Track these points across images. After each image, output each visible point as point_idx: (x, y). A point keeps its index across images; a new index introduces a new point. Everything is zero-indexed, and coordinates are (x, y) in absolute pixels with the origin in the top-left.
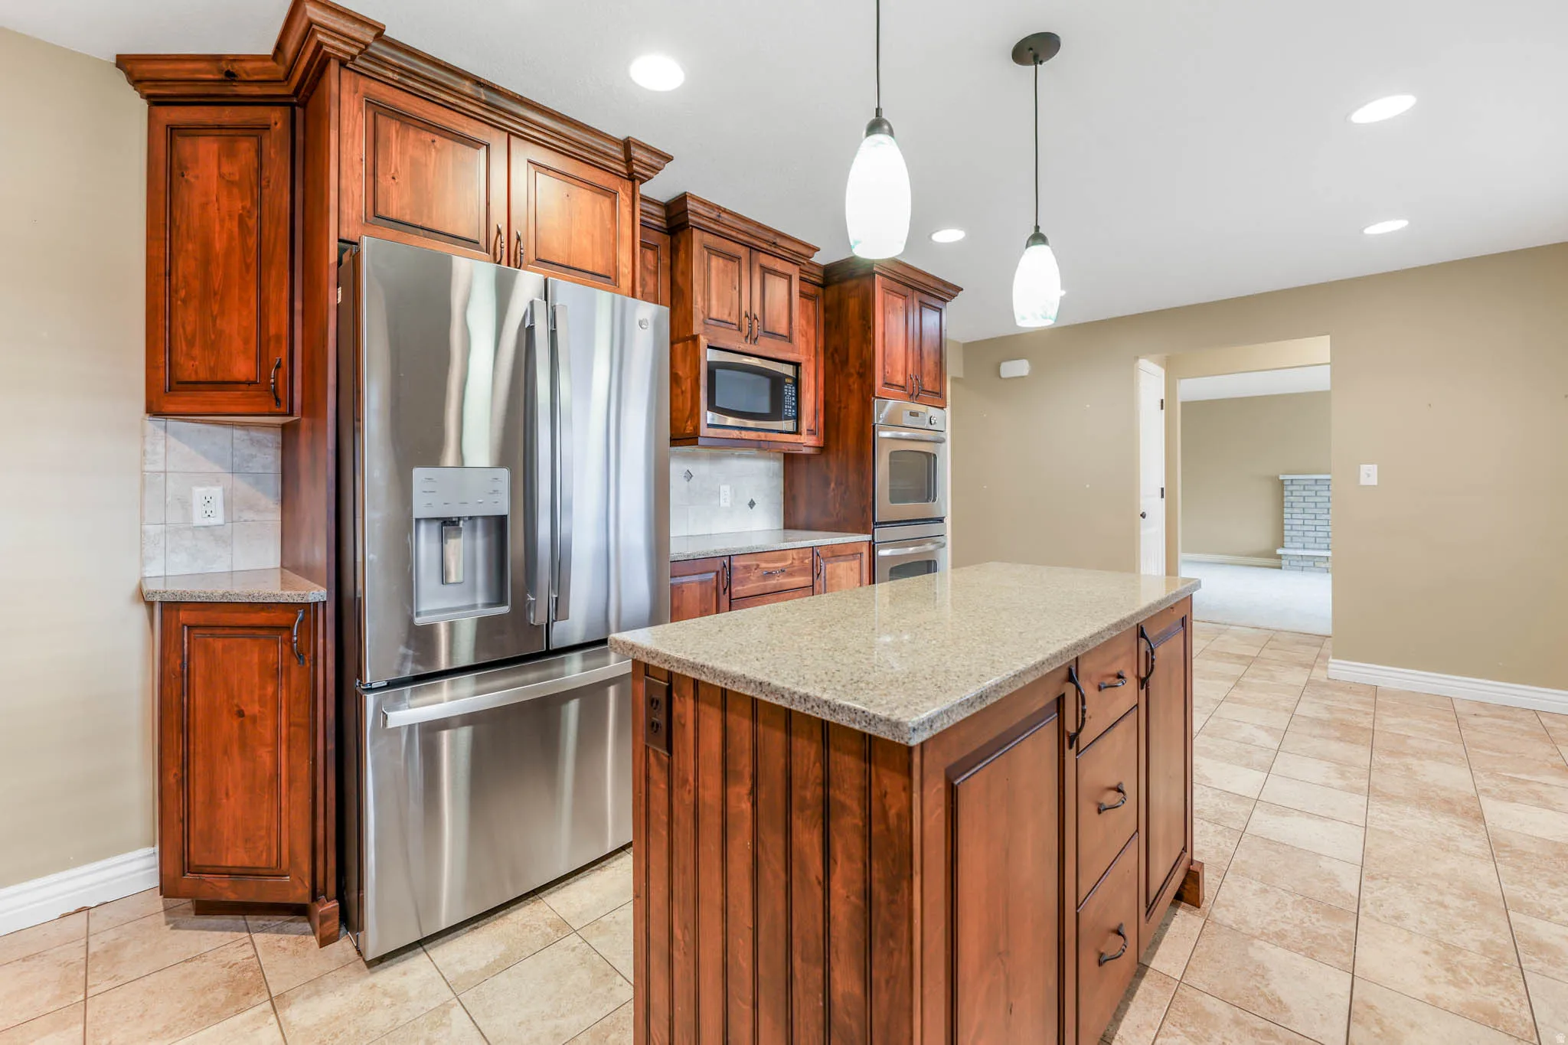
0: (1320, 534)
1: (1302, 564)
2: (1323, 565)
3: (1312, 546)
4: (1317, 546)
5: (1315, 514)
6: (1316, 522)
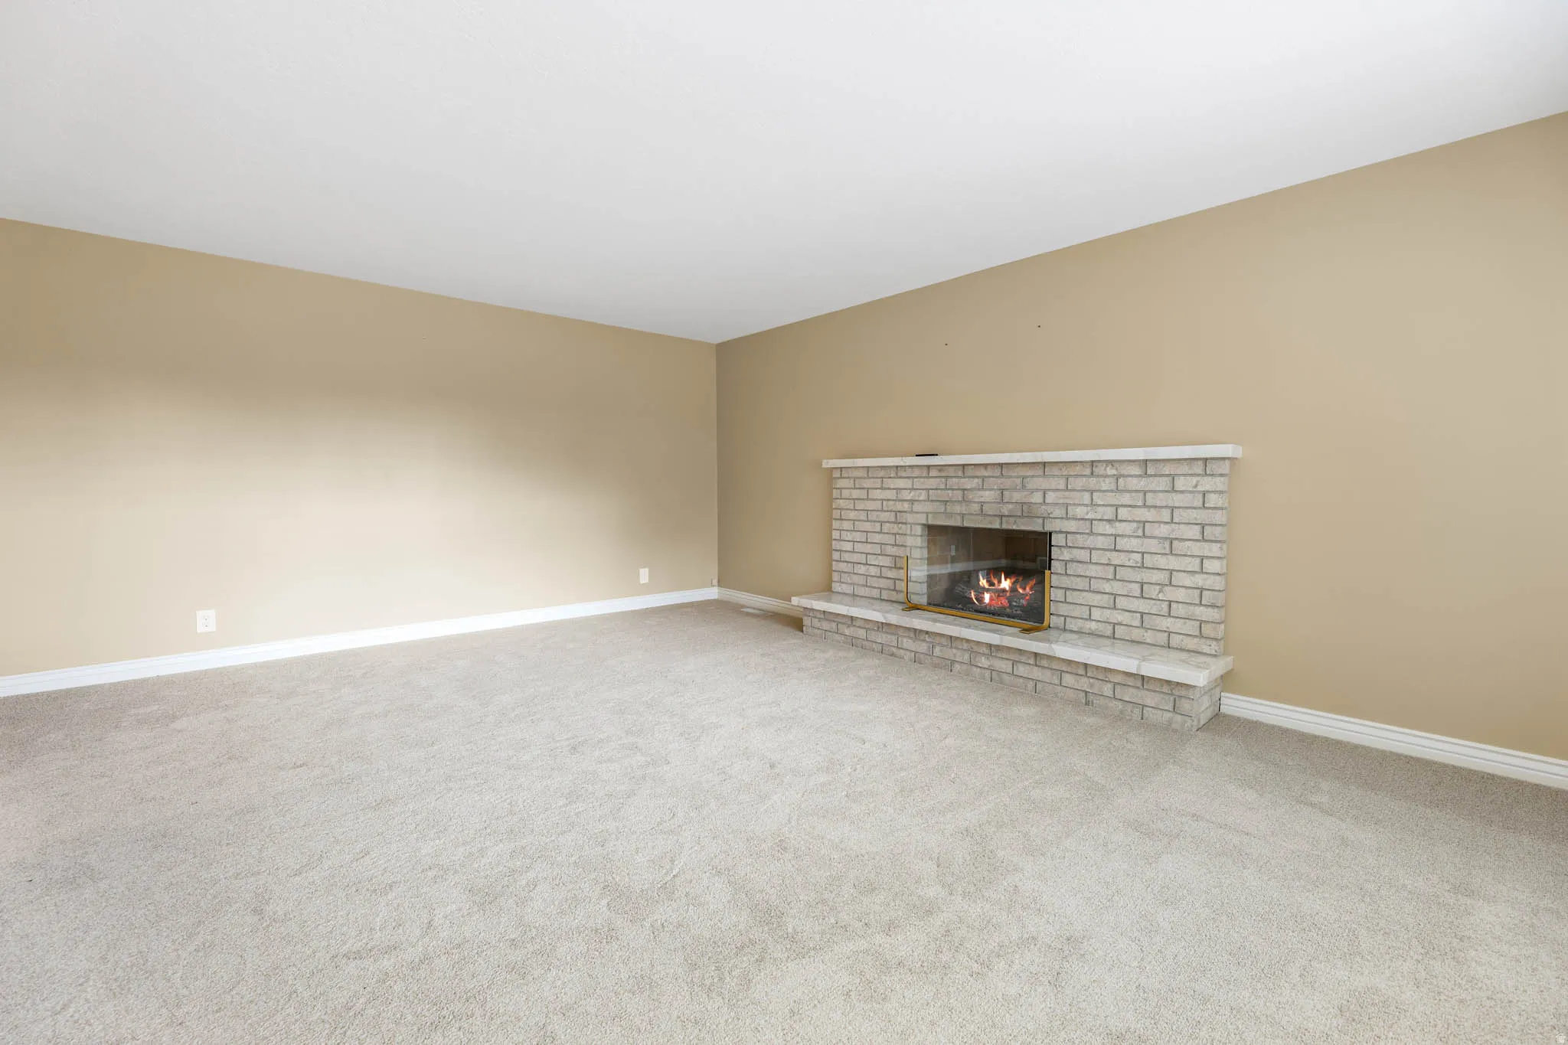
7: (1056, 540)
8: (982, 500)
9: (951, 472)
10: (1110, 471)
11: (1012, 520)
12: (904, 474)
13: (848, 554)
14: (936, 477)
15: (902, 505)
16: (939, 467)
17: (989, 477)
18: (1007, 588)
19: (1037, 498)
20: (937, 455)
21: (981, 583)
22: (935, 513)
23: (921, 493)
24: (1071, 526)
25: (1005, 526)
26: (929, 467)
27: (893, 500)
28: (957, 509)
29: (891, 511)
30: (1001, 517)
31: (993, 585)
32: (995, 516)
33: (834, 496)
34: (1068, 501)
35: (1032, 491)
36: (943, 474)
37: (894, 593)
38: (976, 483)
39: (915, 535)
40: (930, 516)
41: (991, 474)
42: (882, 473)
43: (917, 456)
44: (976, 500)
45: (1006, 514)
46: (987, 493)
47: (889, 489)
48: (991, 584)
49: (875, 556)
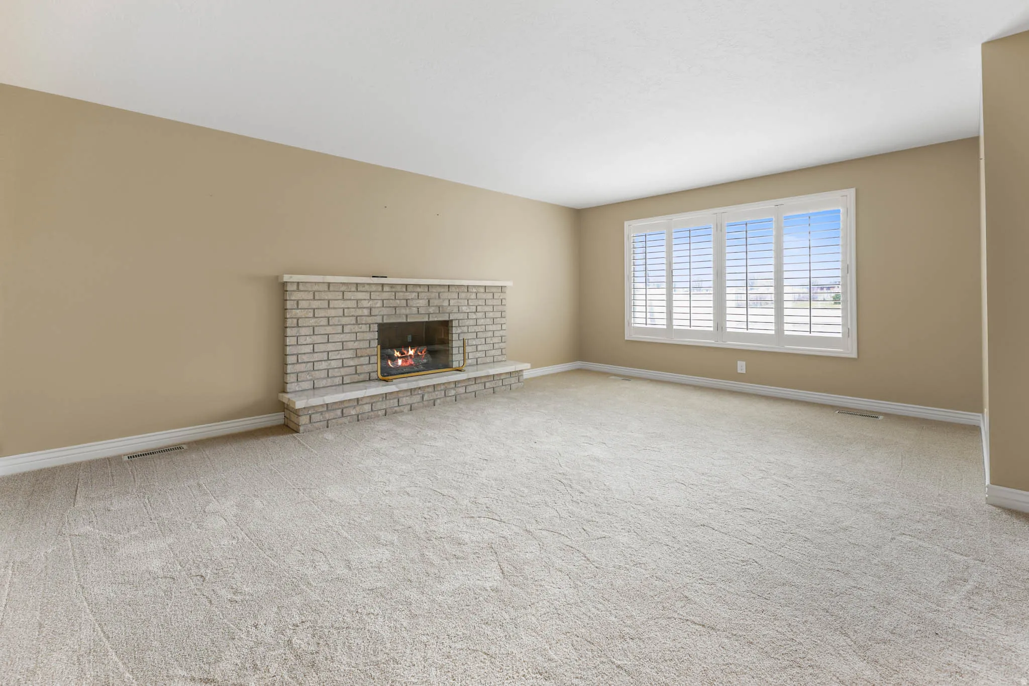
5: (328, 335)
7: (455, 323)
8: (418, 305)
9: (399, 289)
10: (474, 290)
11: (434, 315)
12: (363, 289)
13: (307, 355)
14: (389, 292)
15: (362, 311)
16: (391, 286)
17: (422, 292)
18: (412, 354)
19: (446, 303)
20: (386, 277)
21: (395, 355)
22: (388, 315)
23: (377, 302)
24: (460, 316)
25: (431, 319)
26: (383, 285)
27: (354, 308)
28: (403, 311)
29: (352, 316)
30: (429, 314)
31: (404, 354)
32: (425, 314)
33: (288, 307)
34: (459, 304)
35: (444, 300)
36: (394, 290)
37: (357, 376)
38: (414, 295)
39: (374, 331)
40: (385, 317)
41: (422, 291)
42: (343, 288)
43: (373, 277)
44: (415, 306)
45: (432, 312)
46: (421, 301)
47: (350, 300)
48: (402, 353)
49: (338, 352)
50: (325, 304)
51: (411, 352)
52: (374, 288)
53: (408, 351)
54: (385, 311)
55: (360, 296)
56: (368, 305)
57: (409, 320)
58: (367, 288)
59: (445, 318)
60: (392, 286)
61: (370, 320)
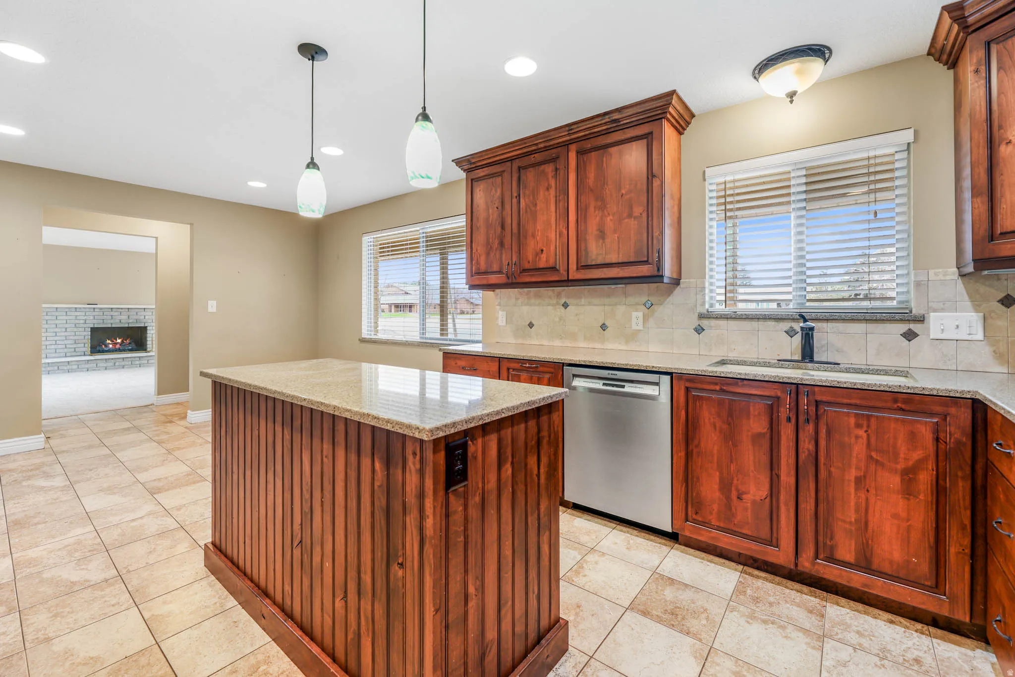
0: (60, 346)
1: (48, 369)
2: (65, 368)
3: (54, 355)
4: (56, 355)
5: (56, 332)
6: (56, 338)
7: (148, 328)
8: (120, 318)
9: (106, 310)
11: (134, 324)
12: (80, 310)
14: (98, 312)
15: (80, 321)
19: (142, 318)
20: (97, 304)
22: (98, 323)
23: (90, 317)
24: (153, 325)
26: (94, 308)
27: (74, 319)
29: (73, 323)
30: (128, 323)
35: (140, 315)
36: (102, 311)
38: (118, 313)
39: (87, 331)
40: (96, 324)
41: (124, 311)
42: (66, 310)
43: (87, 304)
44: (118, 319)
46: (123, 316)
47: (71, 315)
50: (55, 318)
51: (119, 341)
52: (88, 310)
53: (116, 340)
54: (95, 321)
55: (78, 314)
56: (84, 318)
57: (113, 326)
58: (83, 310)
59: (142, 325)
60: (101, 309)
61: (85, 326)
